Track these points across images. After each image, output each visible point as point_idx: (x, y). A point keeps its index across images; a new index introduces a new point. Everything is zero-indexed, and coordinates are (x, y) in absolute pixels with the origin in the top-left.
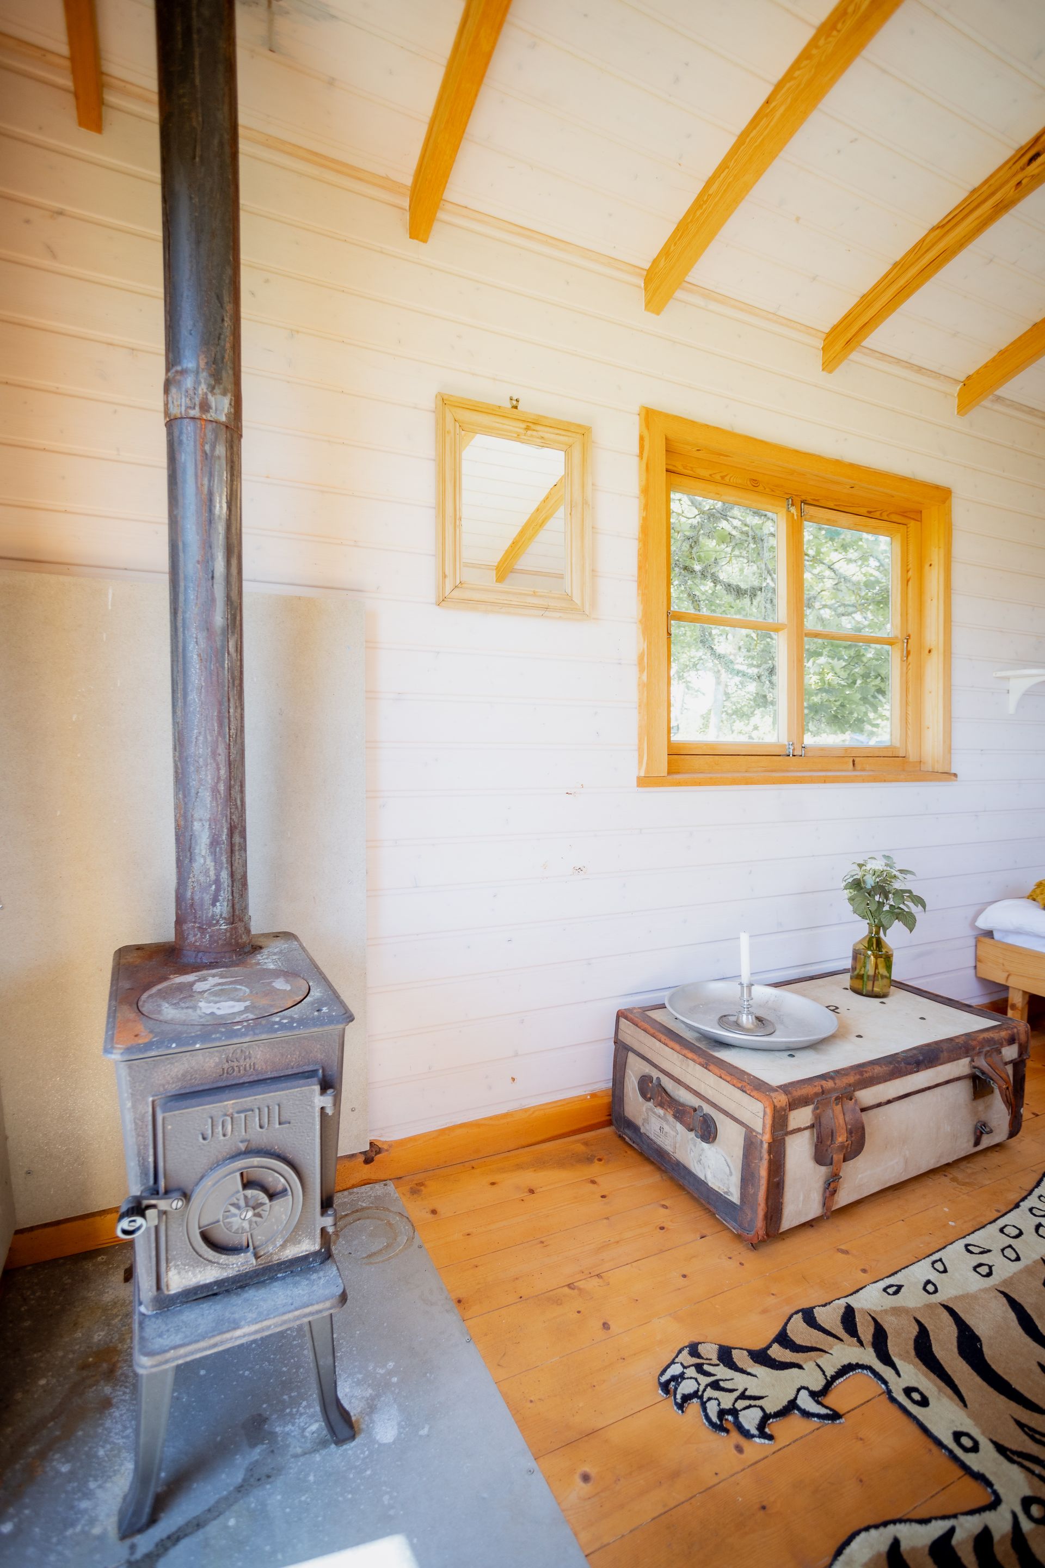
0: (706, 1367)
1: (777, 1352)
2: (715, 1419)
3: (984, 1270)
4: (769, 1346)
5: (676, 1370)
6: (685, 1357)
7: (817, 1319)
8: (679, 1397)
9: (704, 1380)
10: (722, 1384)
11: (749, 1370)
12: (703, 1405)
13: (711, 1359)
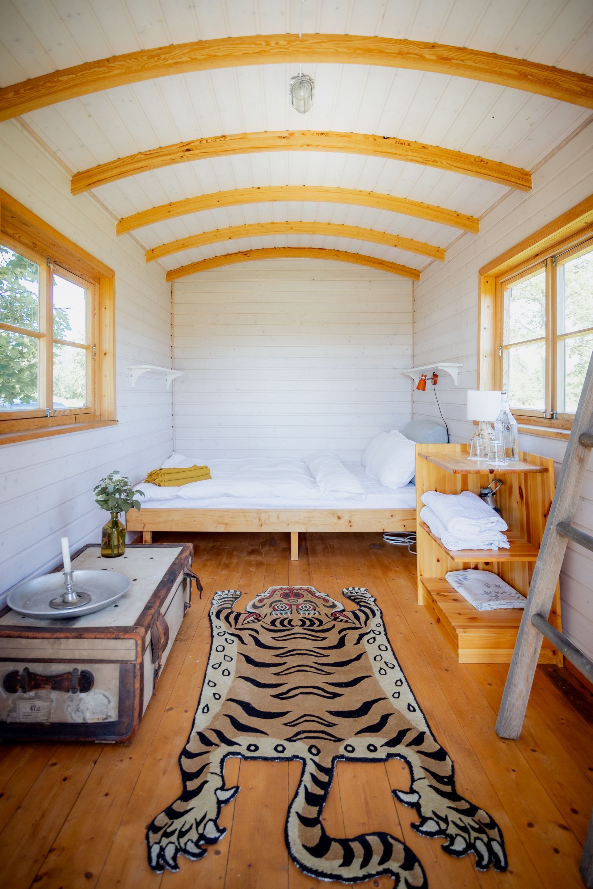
0: (169, 830)
1: (192, 785)
2: (197, 851)
3: (226, 673)
4: (185, 786)
5: (155, 850)
6: (154, 837)
7: (192, 752)
8: (171, 862)
9: (174, 838)
10: (183, 830)
11: (188, 808)
12: (186, 852)
13: (167, 824)
